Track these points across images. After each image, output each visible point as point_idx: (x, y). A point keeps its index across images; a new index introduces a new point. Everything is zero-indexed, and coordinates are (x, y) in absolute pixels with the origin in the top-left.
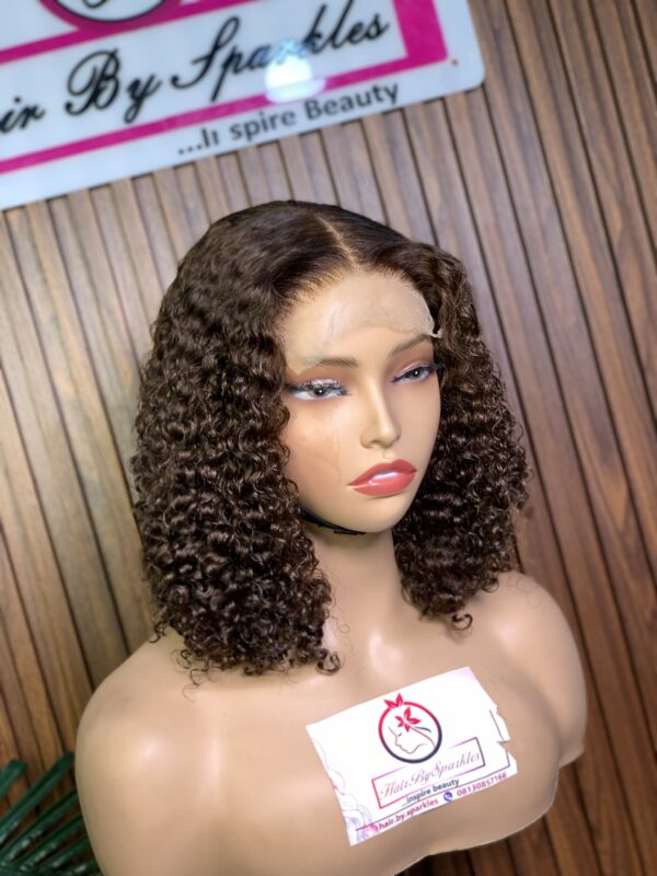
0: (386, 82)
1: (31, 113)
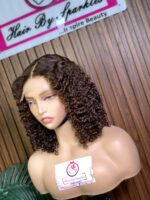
0: (103, 12)
1: (28, 29)
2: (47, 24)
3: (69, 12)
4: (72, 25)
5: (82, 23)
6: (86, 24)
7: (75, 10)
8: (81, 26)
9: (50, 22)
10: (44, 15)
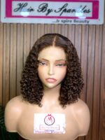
0: (88, 20)
1: (32, 10)
2: (47, 12)
3: (65, 10)
4: (63, 19)
5: (71, 21)
6: (73, 23)
7: (69, 11)
8: (69, 23)
9: (49, 11)
10: (47, 5)
